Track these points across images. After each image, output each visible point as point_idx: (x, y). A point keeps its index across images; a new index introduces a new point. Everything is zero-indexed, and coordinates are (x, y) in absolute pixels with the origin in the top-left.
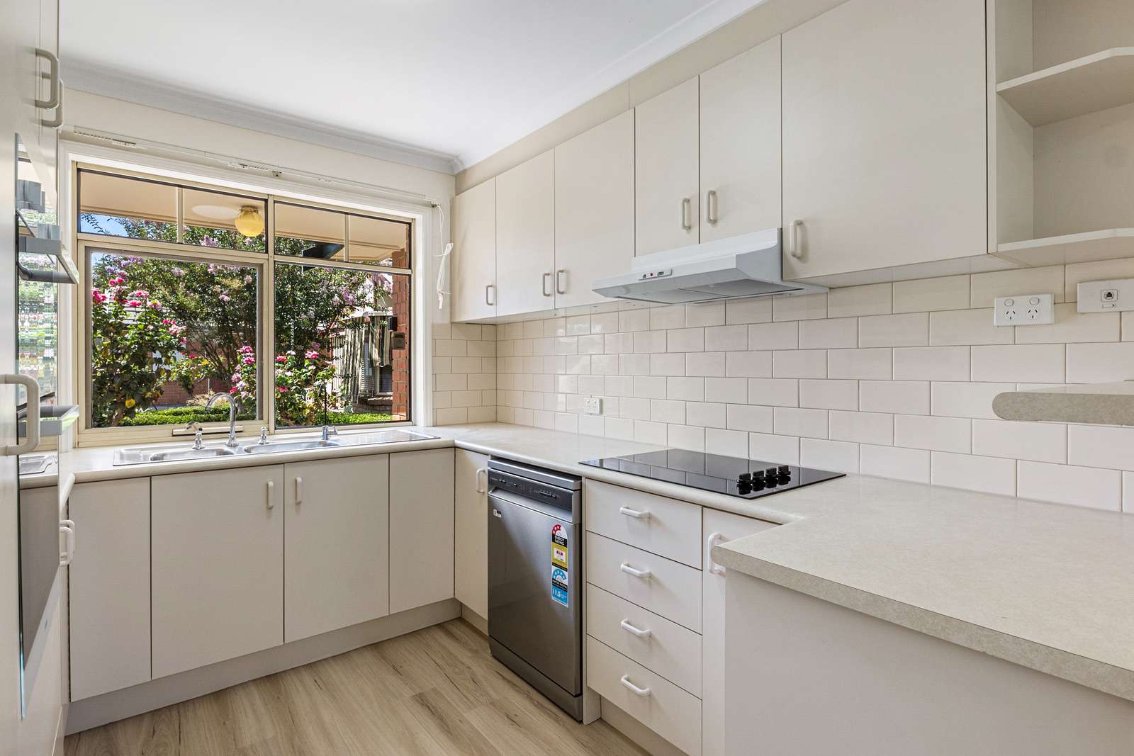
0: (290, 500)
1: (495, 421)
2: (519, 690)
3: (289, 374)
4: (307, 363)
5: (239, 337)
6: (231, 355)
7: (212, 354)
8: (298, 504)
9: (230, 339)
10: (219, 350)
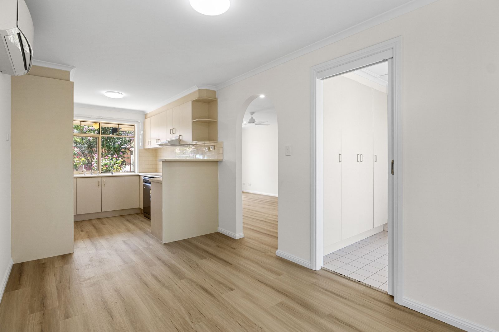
0: (103, 184)
1: (156, 172)
2: (146, 219)
3: (109, 162)
4: (114, 159)
5: (95, 150)
6: (92, 157)
7: (85, 156)
8: (104, 185)
9: (92, 151)
10: (88, 155)
